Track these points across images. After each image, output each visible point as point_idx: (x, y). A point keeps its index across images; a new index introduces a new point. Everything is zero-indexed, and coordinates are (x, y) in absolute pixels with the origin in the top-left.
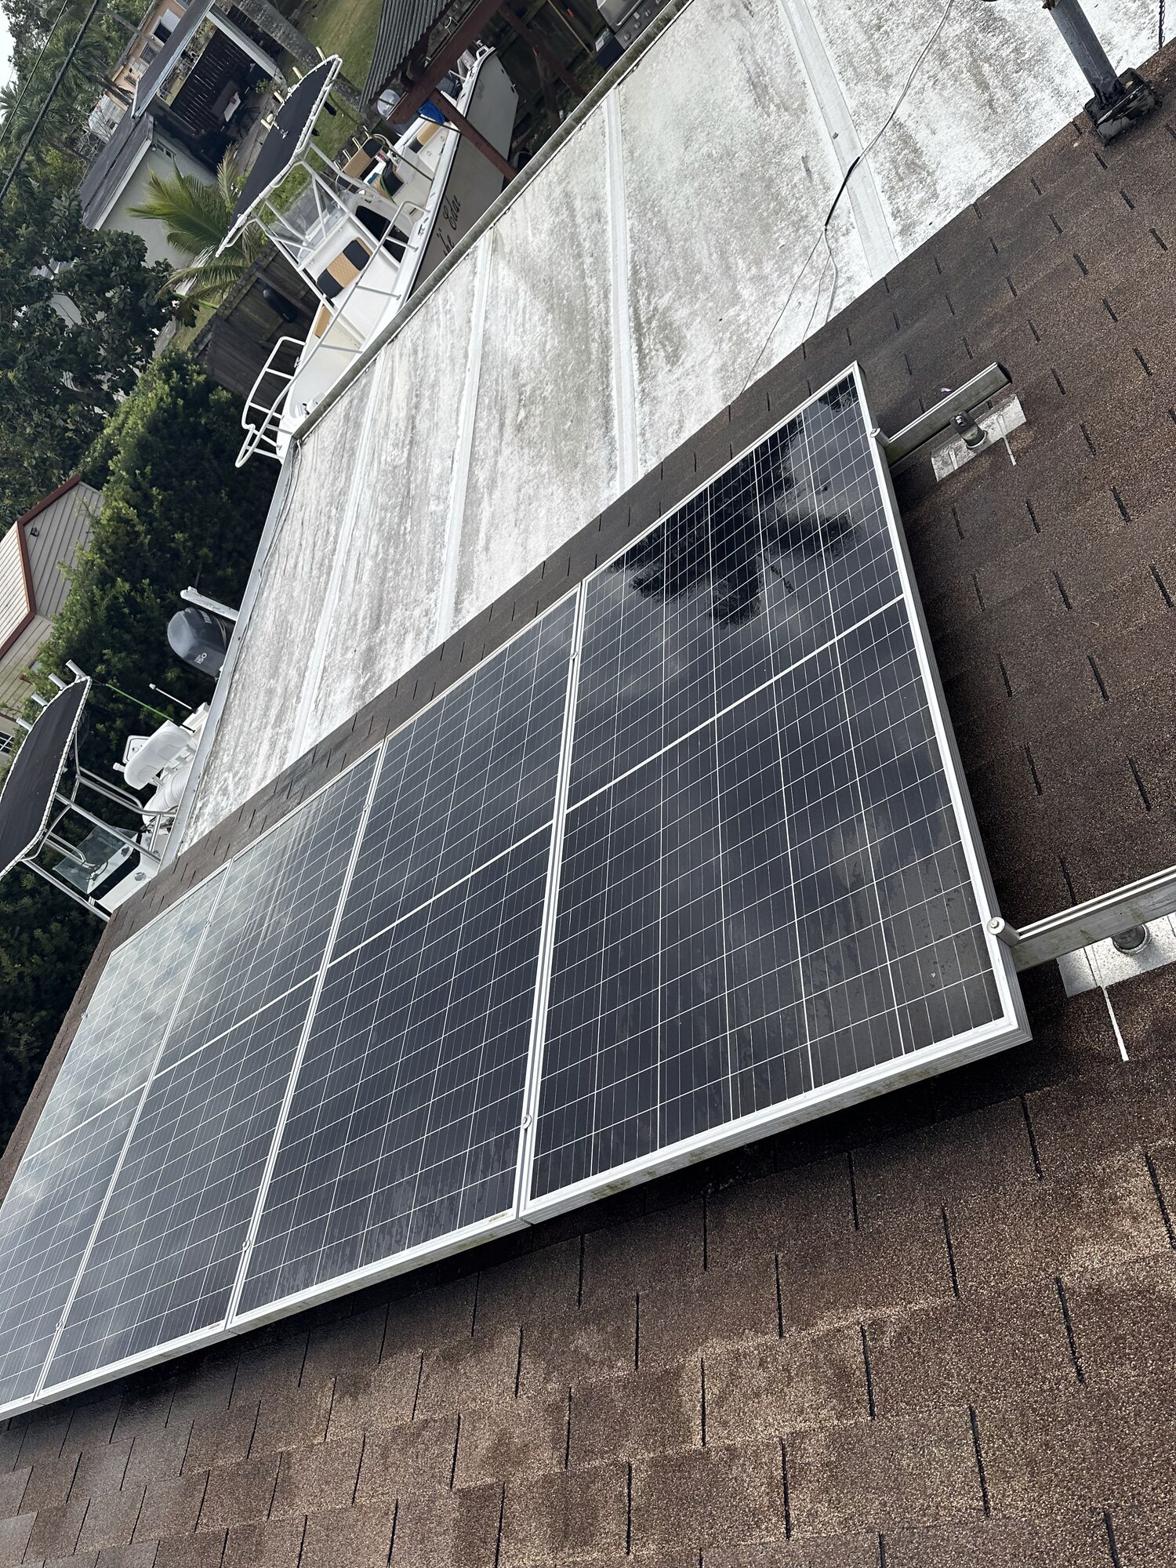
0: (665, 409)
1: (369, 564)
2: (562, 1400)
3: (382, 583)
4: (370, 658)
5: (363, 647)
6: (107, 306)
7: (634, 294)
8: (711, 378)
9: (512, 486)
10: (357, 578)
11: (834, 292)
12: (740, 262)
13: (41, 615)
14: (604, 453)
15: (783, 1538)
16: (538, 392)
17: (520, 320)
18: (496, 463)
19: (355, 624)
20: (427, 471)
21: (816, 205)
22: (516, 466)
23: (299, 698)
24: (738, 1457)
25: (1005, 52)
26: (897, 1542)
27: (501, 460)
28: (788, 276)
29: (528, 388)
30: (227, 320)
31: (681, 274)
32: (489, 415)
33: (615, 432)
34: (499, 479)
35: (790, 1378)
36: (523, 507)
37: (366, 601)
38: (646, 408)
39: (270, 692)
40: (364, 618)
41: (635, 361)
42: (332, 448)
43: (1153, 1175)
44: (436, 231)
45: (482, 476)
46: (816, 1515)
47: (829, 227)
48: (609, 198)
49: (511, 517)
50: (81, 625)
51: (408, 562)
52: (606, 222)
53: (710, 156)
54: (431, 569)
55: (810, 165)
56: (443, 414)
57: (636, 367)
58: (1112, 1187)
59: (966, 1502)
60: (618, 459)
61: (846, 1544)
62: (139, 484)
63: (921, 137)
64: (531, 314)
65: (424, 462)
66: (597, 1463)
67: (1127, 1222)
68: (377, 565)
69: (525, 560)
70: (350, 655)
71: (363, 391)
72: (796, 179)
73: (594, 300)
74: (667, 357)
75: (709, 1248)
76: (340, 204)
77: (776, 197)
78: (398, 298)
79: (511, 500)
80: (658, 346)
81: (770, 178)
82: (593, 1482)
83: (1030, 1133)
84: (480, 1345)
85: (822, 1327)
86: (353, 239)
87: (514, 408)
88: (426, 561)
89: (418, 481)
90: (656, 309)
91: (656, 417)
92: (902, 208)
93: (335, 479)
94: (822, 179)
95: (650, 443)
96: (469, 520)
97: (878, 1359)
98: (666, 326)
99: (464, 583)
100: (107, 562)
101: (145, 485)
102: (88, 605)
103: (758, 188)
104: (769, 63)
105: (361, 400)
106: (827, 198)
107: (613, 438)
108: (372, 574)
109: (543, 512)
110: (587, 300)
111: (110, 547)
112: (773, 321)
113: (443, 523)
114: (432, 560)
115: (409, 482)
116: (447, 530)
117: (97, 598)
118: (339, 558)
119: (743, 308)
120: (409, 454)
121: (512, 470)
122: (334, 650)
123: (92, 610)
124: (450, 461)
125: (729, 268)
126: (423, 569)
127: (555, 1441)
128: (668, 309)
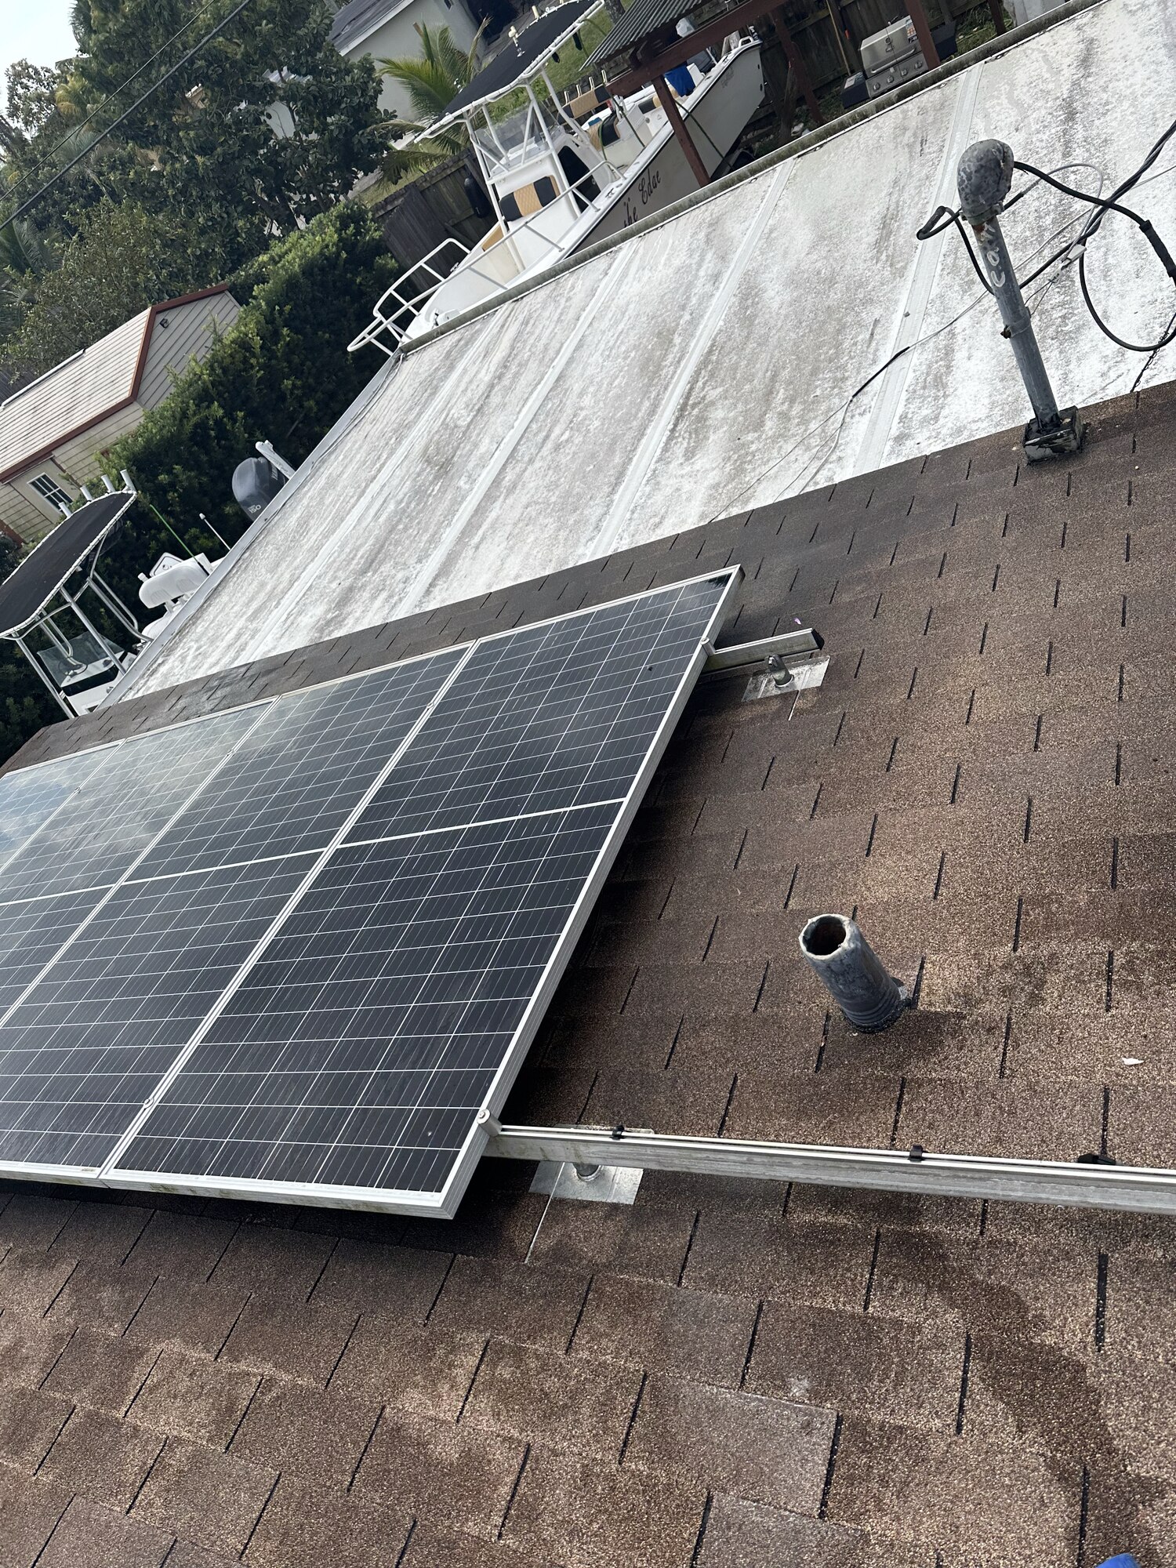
0: (659, 498)
1: (392, 507)
2: (68, 1334)
3: (391, 532)
4: (345, 599)
5: (347, 584)
6: (323, 129)
7: (698, 373)
8: (703, 490)
9: (524, 500)
10: (377, 516)
11: (823, 465)
12: (782, 391)
13: (140, 403)
14: (599, 511)
15: (124, 1512)
16: (587, 422)
17: (611, 344)
18: (526, 469)
19: (353, 559)
20: (476, 445)
21: (858, 373)
22: (535, 483)
23: (278, 603)
24: (136, 1437)
25: (1056, 314)
26: (182, 1549)
27: (530, 469)
28: (804, 427)
29: (583, 414)
30: (422, 192)
31: (738, 376)
32: (544, 421)
33: (616, 497)
34: (519, 487)
35: (201, 1394)
36: (520, 525)
37: (371, 541)
38: (648, 489)
39: (263, 585)
40: (362, 557)
41: (664, 439)
42: (424, 376)
43: (481, 1360)
44: (625, 199)
45: (510, 476)
46: (151, 1506)
47: (855, 400)
48: (732, 266)
49: (508, 528)
50: (165, 432)
51: (419, 523)
52: (718, 288)
53: (819, 273)
54: (430, 542)
55: (878, 330)
56: (513, 398)
57: (662, 445)
58: (456, 1356)
59: (234, 1542)
60: (605, 524)
61: (154, 1536)
62: (274, 319)
63: (960, 356)
64: (622, 343)
65: (479, 434)
66: (58, 1395)
67: (447, 1387)
68: (396, 512)
69: (496, 575)
70: (334, 585)
71: (472, 336)
72: (860, 337)
73: (670, 357)
74: (687, 450)
75: (220, 1265)
76: (548, 139)
77: (838, 346)
78: (561, 250)
79: (516, 514)
80: (687, 435)
81: (845, 324)
82: (47, 1409)
83: (442, 1286)
84: (48, 1262)
85: (243, 1366)
86: (547, 175)
87: (564, 426)
88: (431, 531)
89: (464, 452)
90: (704, 398)
91: (649, 502)
92: (910, 416)
93: (411, 409)
94: (877, 350)
95: (633, 523)
96: (480, 511)
97: (255, 1409)
98: (701, 419)
99: (444, 571)
100: (213, 383)
101: (279, 321)
102: (178, 416)
103: (831, 328)
104: (906, 210)
105: (466, 344)
106: (869, 371)
107: (612, 501)
108: (389, 519)
109: (531, 539)
110: (666, 355)
111: (222, 368)
112: (771, 464)
113: (460, 503)
114: (436, 533)
115: (458, 448)
116: (460, 511)
117: (190, 412)
118: (374, 487)
119: (760, 437)
120: (472, 421)
121: (532, 485)
122: (326, 573)
123: (181, 420)
124: (495, 446)
125: (771, 392)
126: (425, 538)
127: (46, 1364)
128: (713, 403)
